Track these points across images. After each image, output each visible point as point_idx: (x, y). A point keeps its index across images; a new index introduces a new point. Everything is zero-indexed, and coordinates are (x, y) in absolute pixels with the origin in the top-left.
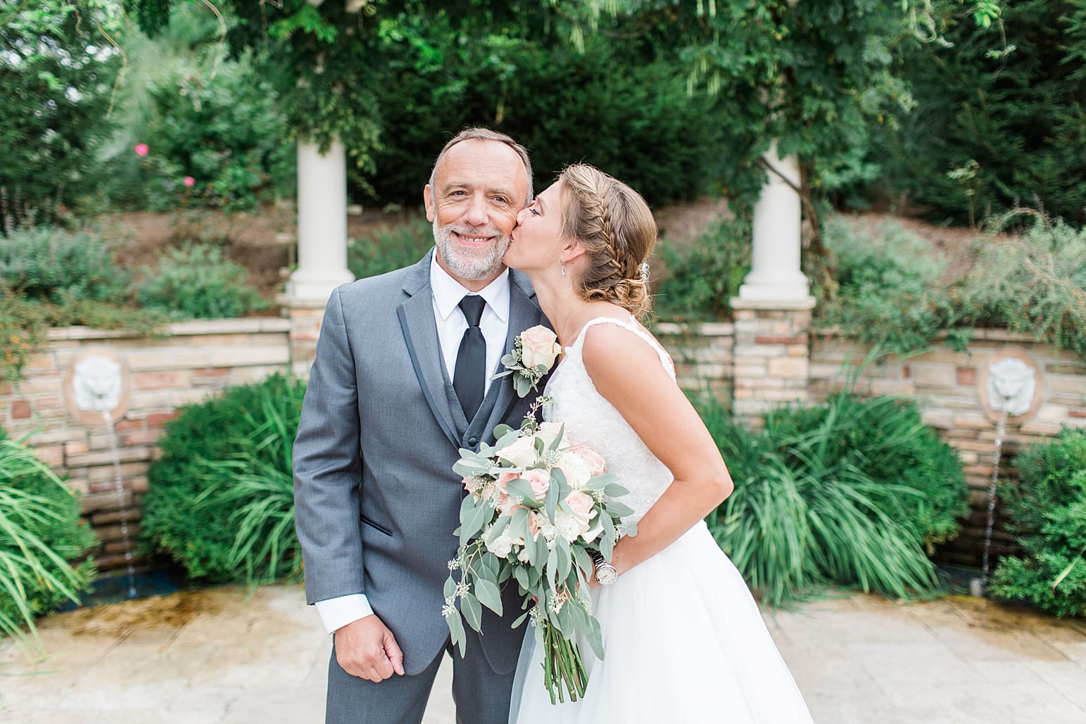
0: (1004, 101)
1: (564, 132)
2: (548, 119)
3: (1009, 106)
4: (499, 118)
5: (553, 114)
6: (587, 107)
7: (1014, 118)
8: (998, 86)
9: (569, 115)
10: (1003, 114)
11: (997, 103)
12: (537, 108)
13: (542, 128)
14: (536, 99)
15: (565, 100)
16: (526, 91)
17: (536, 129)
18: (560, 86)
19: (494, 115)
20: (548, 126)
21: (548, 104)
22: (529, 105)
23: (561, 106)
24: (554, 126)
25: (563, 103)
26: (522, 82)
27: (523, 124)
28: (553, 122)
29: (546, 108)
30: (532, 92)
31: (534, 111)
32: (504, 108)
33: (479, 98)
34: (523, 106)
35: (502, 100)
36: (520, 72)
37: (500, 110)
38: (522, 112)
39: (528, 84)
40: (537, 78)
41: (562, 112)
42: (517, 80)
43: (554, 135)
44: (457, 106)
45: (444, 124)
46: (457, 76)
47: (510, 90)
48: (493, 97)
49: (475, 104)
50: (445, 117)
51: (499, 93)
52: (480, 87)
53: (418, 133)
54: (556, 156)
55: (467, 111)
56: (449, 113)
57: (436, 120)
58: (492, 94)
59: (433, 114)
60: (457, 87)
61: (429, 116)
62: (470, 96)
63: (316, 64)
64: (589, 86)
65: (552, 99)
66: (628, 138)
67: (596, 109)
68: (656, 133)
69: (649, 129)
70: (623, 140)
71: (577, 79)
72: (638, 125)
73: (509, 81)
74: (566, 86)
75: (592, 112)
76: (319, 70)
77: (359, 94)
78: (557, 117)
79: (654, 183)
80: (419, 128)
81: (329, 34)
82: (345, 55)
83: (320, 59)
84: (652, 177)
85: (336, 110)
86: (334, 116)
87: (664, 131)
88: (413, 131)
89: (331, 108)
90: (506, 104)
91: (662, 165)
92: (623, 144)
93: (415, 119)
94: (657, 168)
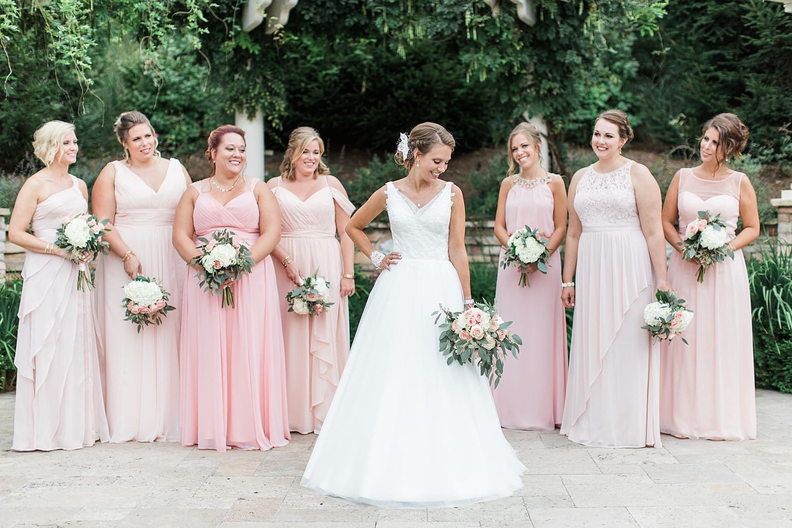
0: (716, 70)
1: (408, 99)
2: (397, 90)
3: (719, 74)
4: (364, 90)
5: (399, 87)
6: (423, 81)
7: (723, 82)
8: (714, 60)
9: (410, 87)
10: (715, 79)
11: (711, 72)
12: (389, 82)
13: (393, 96)
14: (388, 76)
15: (407, 76)
16: (381, 70)
17: (389, 96)
18: (404, 68)
19: (360, 87)
20: (396, 94)
21: (396, 80)
22: (383, 80)
23: (405, 81)
24: (401, 94)
25: (406, 79)
26: (378, 65)
27: (380, 93)
28: (400, 92)
29: (395, 83)
30: (385, 71)
31: (387, 84)
32: (367, 82)
33: (350, 75)
34: (380, 81)
35: (365, 78)
36: (377, 59)
37: (364, 84)
38: (379, 85)
39: (383, 66)
40: (388, 62)
41: (406, 85)
42: (374, 65)
43: (401, 100)
44: (335, 82)
45: (327, 94)
46: (334, 63)
47: (370, 71)
48: (359, 76)
49: (346, 80)
50: (327, 90)
51: (363, 73)
52: (349, 70)
53: (309, 100)
54: (402, 115)
55: (342, 85)
56: (330, 86)
57: (322, 91)
58: (358, 73)
59: (319, 87)
60: (335, 70)
61: (316, 89)
62: (343, 76)
63: (246, 65)
64: (423, 67)
65: (399, 76)
66: (452, 102)
67: (429, 83)
68: (472, 97)
69: (468, 94)
70: (449, 103)
71: (416, 62)
72: (460, 92)
73: (370, 65)
74: (408, 67)
75: (426, 85)
76: (248, 68)
77: (273, 83)
78: (403, 89)
79: (474, 131)
80: (310, 97)
81: (256, 50)
82: (264, 59)
83: (249, 63)
84: (471, 127)
85: (259, 93)
86: (258, 97)
87: (478, 96)
88: (305, 98)
89: (256, 92)
90: (368, 80)
91: (478, 119)
92: (449, 105)
93: (307, 91)
94: (474, 121)
